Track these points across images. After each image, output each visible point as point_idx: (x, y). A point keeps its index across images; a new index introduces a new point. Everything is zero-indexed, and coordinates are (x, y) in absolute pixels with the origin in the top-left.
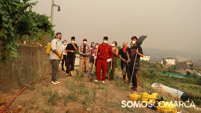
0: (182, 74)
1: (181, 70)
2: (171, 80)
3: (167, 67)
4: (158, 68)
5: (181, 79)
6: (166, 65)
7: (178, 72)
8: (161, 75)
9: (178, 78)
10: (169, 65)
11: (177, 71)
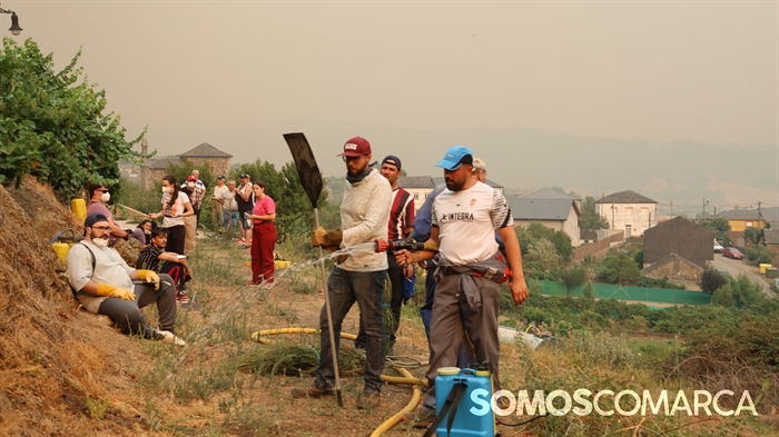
0: (683, 288)
1: (671, 265)
2: (599, 320)
3: (601, 254)
4: (538, 258)
5: (654, 317)
6: (599, 238)
7: (654, 275)
8: (541, 299)
9: (638, 310)
10: (613, 238)
11: (649, 270)
